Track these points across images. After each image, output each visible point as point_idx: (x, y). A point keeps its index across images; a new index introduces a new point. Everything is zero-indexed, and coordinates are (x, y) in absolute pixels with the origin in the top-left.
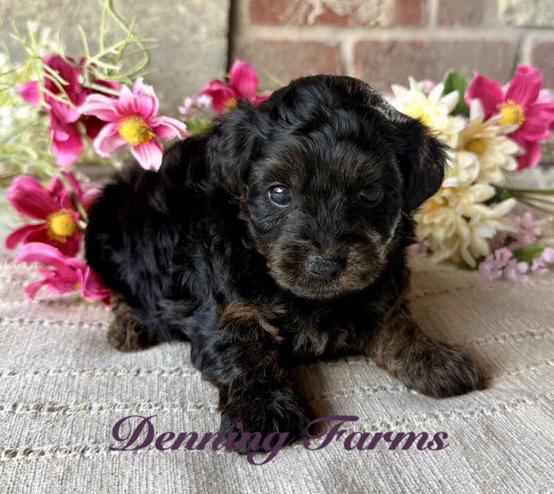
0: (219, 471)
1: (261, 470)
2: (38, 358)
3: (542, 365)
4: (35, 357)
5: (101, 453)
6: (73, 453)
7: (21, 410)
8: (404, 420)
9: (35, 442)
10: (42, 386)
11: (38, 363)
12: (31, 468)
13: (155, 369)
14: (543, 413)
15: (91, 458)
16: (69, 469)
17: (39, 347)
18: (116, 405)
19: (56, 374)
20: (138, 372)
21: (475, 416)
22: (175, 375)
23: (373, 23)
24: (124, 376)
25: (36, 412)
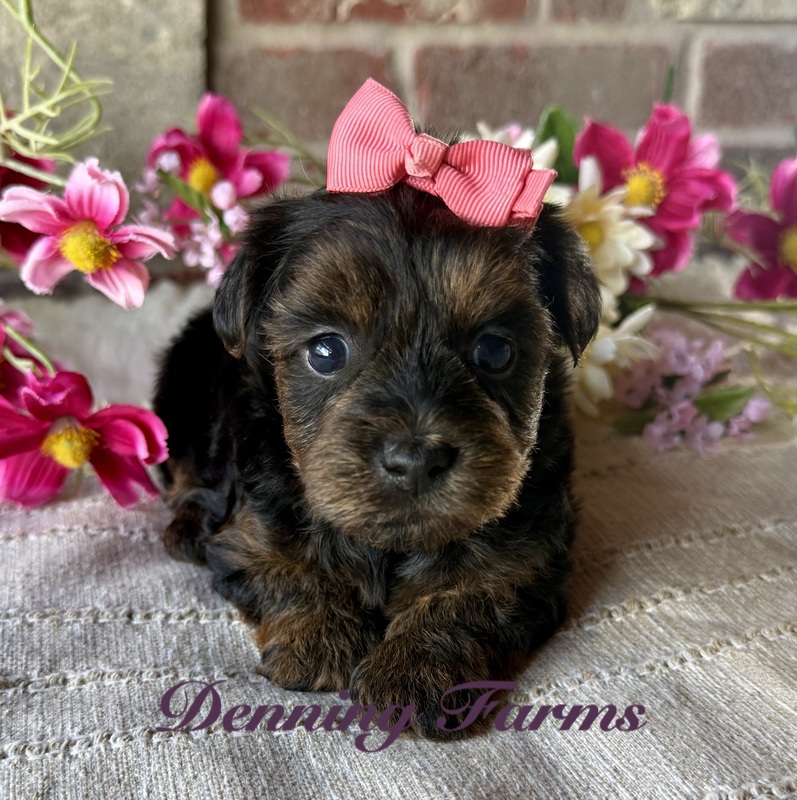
3: (753, 581)
14: (759, 663)
21: (657, 673)
22: (189, 622)
23: (445, 16)
24: (110, 623)
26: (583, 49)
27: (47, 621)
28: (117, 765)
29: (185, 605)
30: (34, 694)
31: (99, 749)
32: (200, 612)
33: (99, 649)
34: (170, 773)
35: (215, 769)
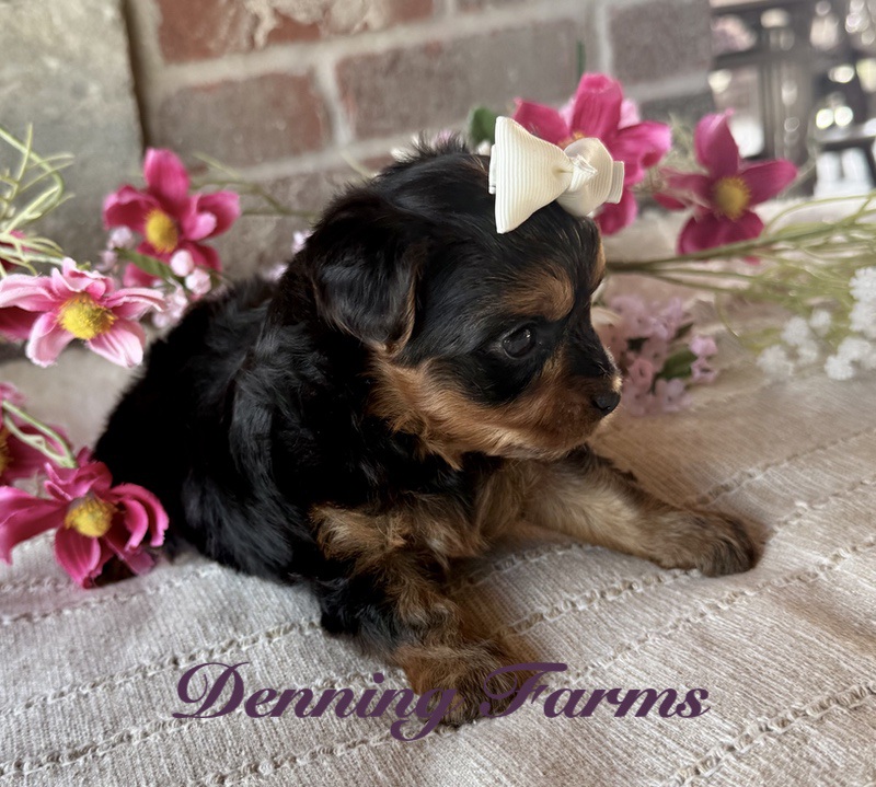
2: (20, 682)
7: (31, 768)
10: (45, 723)
11: (23, 691)
13: (199, 651)
17: (14, 666)
23: (358, 27)
24: (158, 674)
25: (54, 766)
26: (494, 34)
27: (100, 688)
29: (224, 638)
30: (103, 756)
32: (240, 640)
33: (154, 701)
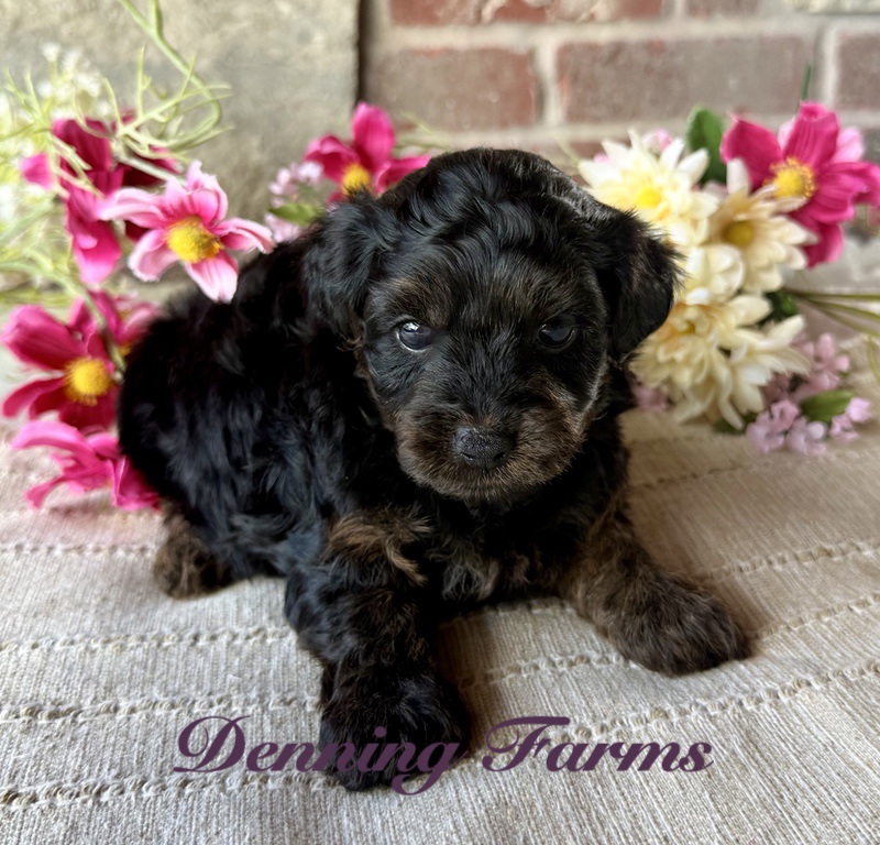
0: (311, 826)
1: (380, 822)
2: (40, 617)
3: (842, 613)
4: (35, 616)
5: (126, 795)
6: (83, 797)
7: (7, 718)
8: (613, 722)
9: (23, 777)
10: (42, 671)
11: (39, 628)
12: (14, 828)
13: (223, 632)
14: (837, 707)
15: (110, 804)
16: (74, 827)
17: (43, 597)
18: (156, 703)
19: (66, 647)
20: (196, 638)
21: (729, 712)
22: (255, 642)
23: (584, 16)
24: (174, 646)
25: (30, 721)
27: (110, 646)
28: (144, 816)
29: (254, 624)
30: (82, 724)
31: (129, 799)
32: (269, 630)
34: (194, 827)
35: (239, 825)
